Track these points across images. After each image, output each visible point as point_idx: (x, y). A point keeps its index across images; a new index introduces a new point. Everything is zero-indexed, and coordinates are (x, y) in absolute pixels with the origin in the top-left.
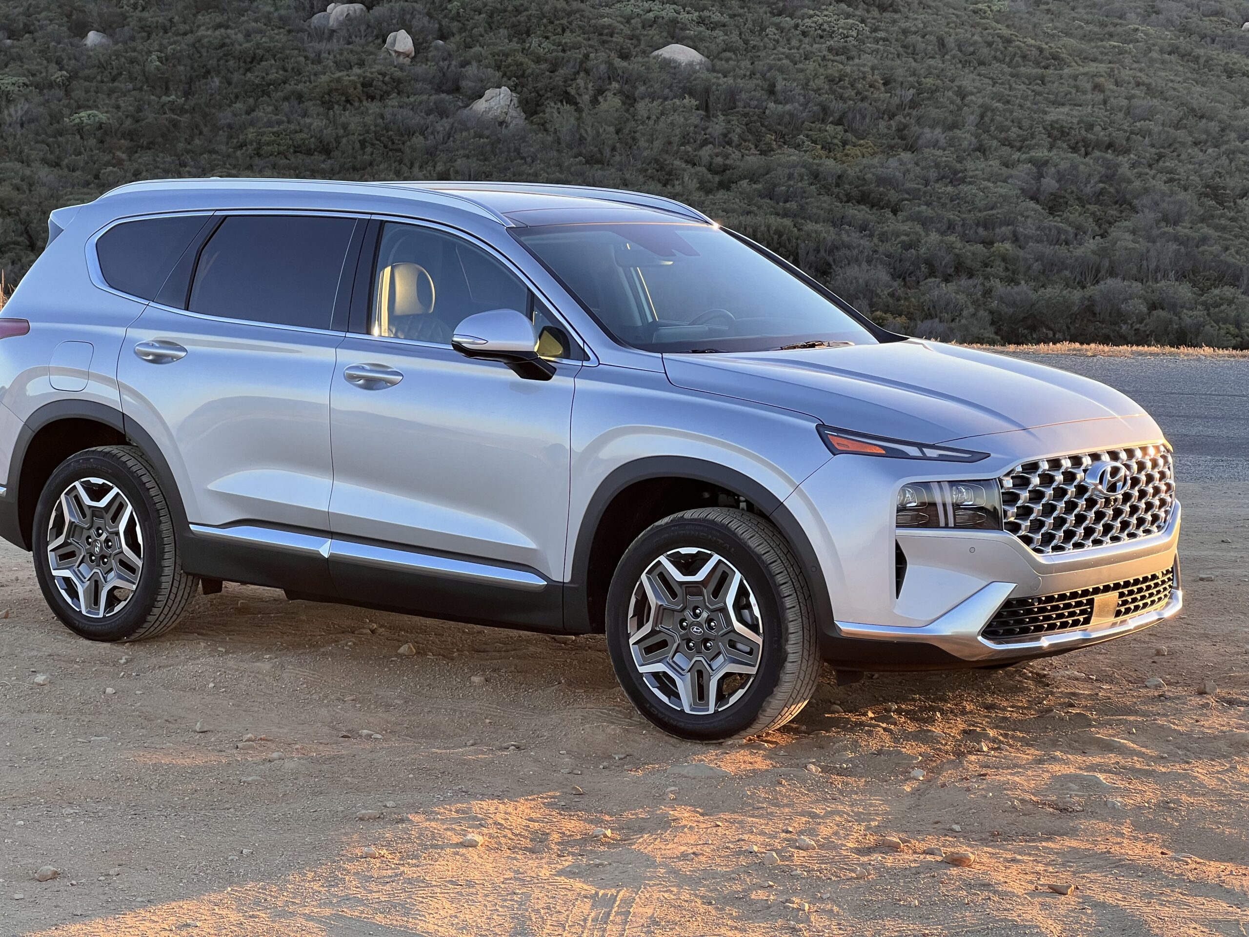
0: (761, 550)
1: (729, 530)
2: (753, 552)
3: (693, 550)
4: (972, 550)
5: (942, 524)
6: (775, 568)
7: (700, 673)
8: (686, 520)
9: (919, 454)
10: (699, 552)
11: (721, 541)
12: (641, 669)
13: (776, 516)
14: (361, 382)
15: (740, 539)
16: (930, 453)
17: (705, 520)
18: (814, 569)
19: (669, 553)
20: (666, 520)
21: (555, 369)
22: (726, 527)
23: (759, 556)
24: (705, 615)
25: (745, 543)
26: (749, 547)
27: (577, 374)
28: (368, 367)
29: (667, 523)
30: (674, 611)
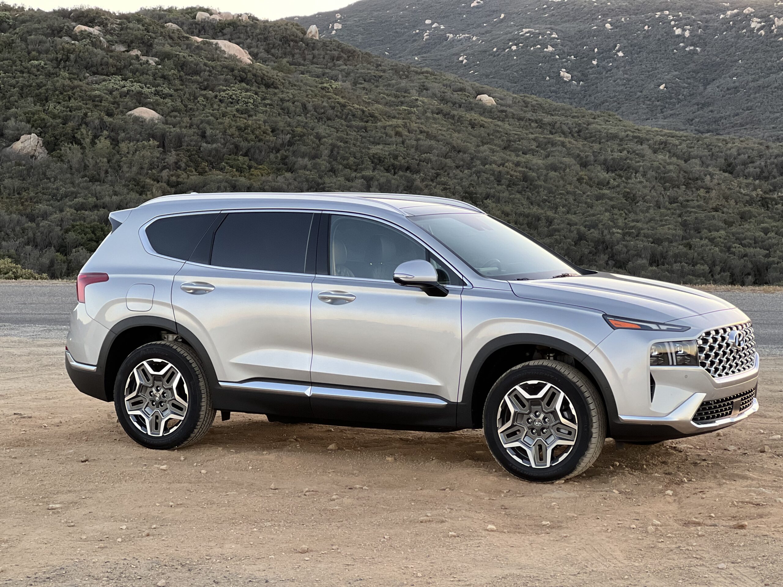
0: (575, 380)
1: (556, 370)
2: (571, 381)
3: (536, 382)
4: (686, 376)
5: (671, 363)
6: (584, 389)
7: (540, 447)
8: (531, 366)
9: (658, 328)
10: (539, 383)
11: (552, 376)
12: (505, 446)
13: (585, 363)
14: (329, 301)
15: (563, 375)
16: (663, 327)
17: (542, 366)
18: (607, 389)
19: (521, 384)
20: (519, 366)
21: (448, 291)
22: (554, 369)
23: (575, 383)
24: (542, 416)
25: (566, 377)
26: (568, 379)
27: (461, 292)
28: (333, 293)
29: (519, 368)
30: (523, 414)
